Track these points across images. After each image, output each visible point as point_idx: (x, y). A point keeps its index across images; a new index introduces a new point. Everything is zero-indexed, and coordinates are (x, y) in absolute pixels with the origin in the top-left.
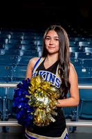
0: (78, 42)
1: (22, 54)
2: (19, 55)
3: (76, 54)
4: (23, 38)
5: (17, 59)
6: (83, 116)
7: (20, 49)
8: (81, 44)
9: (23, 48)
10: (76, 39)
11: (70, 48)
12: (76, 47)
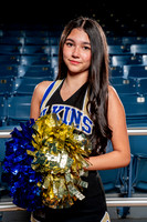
0: (128, 46)
1: (22, 72)
2: (16, 74)
3: (126, 70)
4: (22, 41)
5: (13, 84)
6: (142, 186)
7: (19, 63)
8: (134, 49)
9: (24, 61)
10: (126, 40)
11: (114, 58)
12: (125, 55)
